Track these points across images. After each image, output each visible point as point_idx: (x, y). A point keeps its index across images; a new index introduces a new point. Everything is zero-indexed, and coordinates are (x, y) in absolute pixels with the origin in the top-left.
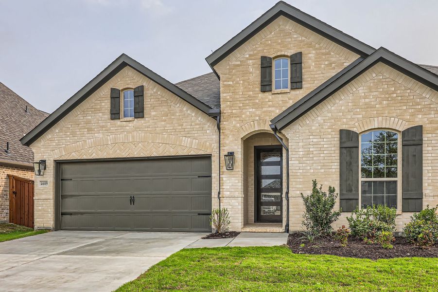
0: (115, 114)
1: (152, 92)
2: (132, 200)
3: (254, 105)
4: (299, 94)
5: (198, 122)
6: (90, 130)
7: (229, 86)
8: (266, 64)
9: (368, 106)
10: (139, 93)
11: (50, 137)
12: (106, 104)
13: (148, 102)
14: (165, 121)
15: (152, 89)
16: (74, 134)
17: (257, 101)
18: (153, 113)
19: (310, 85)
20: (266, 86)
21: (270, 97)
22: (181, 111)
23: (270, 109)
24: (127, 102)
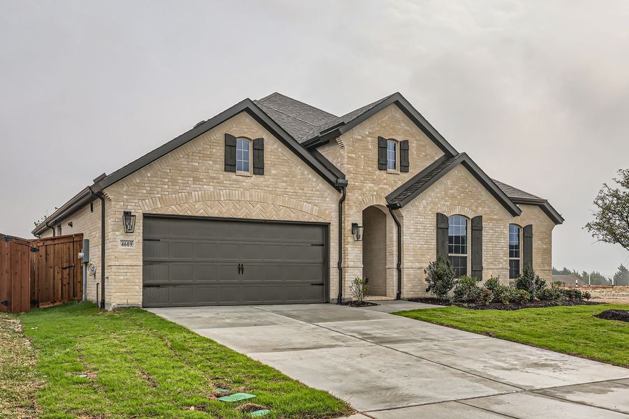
0: (230, 166)
1: (272, 147)
2: (241, 269)
3: (373, 181)
4: (406, 177)
5: (318, 188)
6: (196, 180)
7: (352, 158)
8: (382, 144)
9: (453, 197)
10: (258, 146)
11: (138, 181)
12: (219, 151)
13: (268, 158)
14: (285, 182)
15: (273, 145)
16: (174, 182)
17: (375, 177)
18: (273, 172)
19: (414, 171)
20: (382, 166)
21: (385, 176)
22: (302, 174)
23: (385, 186)
24: (244, 152)
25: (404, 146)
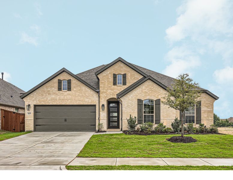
0: (60, 89)
1: (74, 82)
2: (65, 120)
3: (111, 90)
4: (125, 87)
5: (91, 93)
6: (49, 94)
7: (103, 82)
8: (115, 76)
9: (146, 92)
10: (69, 82)
11: (32, 96)
12: (56, 85)
13: (73, 85)
14: (79, 92)
15: (74, 81)
16: (42, 95)
17: (112, 88)
18: (75, 89)
19: (128, 84)
20: (115, 84)
21: (116, 87)
22: (85, 89)
23: (116, 91)
24: (64, 84)
25: (124, 76)
